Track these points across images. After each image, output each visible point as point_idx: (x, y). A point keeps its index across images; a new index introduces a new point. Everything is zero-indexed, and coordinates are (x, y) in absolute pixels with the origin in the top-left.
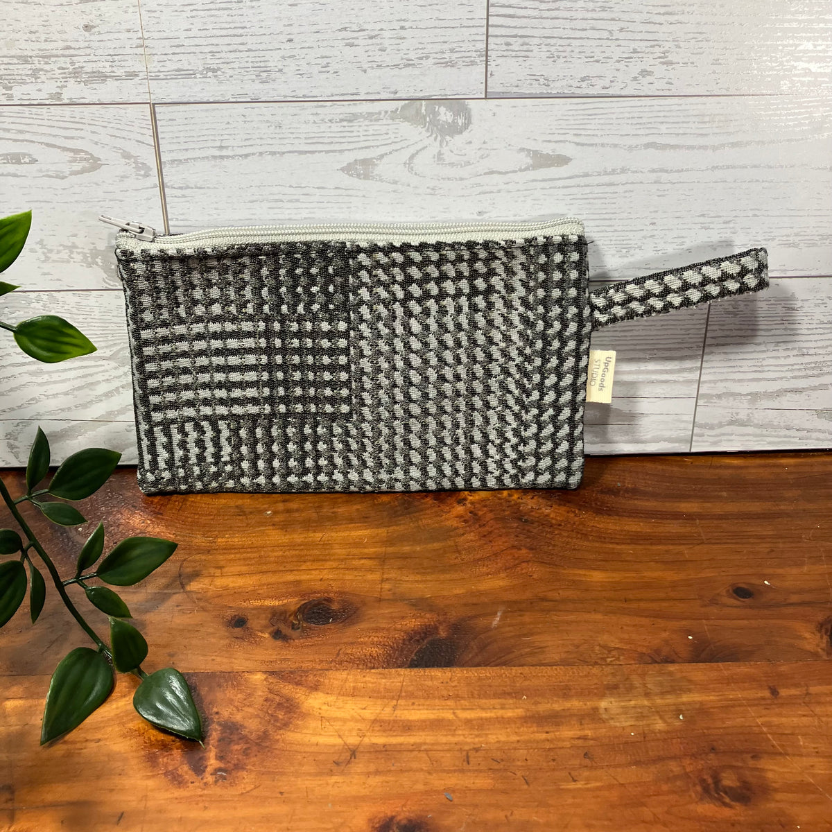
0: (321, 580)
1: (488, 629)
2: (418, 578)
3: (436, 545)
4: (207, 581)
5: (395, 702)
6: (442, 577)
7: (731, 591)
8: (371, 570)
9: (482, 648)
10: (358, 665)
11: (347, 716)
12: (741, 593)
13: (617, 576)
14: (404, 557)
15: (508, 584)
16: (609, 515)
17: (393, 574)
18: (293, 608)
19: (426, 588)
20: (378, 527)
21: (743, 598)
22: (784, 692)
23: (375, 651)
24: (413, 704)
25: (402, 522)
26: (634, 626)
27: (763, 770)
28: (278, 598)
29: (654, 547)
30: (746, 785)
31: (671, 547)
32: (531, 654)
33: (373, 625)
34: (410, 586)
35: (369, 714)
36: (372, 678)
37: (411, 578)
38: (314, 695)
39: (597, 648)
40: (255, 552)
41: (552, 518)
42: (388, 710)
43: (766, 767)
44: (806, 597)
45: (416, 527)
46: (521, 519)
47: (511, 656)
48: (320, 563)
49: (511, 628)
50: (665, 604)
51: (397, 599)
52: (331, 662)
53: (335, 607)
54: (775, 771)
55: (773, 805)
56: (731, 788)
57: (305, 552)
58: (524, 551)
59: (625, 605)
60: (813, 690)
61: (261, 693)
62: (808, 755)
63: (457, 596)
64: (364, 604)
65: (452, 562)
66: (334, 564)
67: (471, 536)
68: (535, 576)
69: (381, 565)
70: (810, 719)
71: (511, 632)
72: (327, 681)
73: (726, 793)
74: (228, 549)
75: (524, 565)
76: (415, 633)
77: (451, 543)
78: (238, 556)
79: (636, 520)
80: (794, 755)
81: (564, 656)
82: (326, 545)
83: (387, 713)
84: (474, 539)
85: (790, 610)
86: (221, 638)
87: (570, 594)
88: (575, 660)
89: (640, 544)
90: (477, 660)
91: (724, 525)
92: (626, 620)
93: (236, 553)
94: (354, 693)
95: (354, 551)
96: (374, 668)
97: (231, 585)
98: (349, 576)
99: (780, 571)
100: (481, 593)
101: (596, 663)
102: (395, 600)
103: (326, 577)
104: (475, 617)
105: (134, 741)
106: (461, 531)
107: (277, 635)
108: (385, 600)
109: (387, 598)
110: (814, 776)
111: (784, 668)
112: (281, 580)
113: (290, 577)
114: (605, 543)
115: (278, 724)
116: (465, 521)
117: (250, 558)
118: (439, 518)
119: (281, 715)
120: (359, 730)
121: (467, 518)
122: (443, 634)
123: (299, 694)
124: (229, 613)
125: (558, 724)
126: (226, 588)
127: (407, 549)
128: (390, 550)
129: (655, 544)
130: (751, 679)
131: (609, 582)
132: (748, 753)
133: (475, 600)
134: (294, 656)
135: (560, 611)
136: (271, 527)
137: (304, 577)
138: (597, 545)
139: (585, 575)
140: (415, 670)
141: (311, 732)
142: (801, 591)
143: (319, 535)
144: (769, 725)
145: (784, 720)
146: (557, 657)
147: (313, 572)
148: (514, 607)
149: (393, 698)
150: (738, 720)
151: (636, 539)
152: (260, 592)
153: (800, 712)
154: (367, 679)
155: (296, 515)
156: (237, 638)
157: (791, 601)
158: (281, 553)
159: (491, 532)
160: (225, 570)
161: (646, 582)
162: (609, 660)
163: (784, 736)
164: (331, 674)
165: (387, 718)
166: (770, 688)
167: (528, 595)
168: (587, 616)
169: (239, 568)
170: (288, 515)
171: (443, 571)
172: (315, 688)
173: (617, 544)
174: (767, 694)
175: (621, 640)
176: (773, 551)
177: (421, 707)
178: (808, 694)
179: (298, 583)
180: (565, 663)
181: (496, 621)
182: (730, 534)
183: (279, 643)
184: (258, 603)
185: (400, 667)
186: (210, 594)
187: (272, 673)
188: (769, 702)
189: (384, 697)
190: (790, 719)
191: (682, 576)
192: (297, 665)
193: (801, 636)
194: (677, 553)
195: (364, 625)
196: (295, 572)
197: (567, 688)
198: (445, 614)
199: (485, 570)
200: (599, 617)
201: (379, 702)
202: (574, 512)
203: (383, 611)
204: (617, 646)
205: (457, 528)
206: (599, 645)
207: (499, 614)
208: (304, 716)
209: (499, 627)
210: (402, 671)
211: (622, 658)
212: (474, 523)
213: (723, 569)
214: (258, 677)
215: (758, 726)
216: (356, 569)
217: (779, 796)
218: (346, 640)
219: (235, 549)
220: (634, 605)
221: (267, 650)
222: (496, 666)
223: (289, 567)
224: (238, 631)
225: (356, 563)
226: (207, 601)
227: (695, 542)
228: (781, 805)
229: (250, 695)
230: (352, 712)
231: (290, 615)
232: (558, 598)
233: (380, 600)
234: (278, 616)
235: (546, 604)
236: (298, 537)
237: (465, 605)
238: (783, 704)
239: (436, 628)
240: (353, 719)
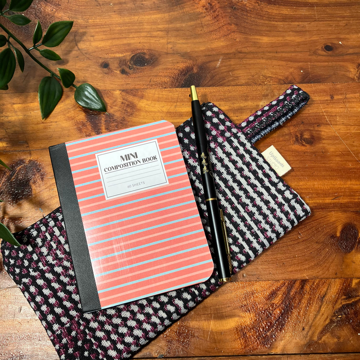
0: (140, 43)
1: (215, 68)
2: (184, 41)
3: (192, 23)
4: (88, 43)
5: (175, 104)
6: (195, 41)
7: (323, 47)
8: (162, 37)
9: (212, 77)
10: (159, 86)
11: (156, 110)
12: (328, 48)
13: (273, 40)
14: (177, 30)
15: (225, 44)
16: (275, 4)
17: (173, 40)
18: (128, 58)
19: (188, 47)
20: (164, 12)
21: (328, 51)
22: (336, 97)
23: (167, 79)
24: (183, 104)
25: (176, 9)
26: (279, 65)
27: (320, 131)
28: (121, 52)
29: (293, 23)
30: (312, 137)
31: (300, 23)
32: (233, 80)
33: (164, 67)
34: (180, 46)
35: (165, 109)
36: (165, 93)
37: (181, 41)
38: (142, 101)
39: (261, 77)
40: (107, 28)
41: (247, 7)
42: (173, 107)
43: (322, 130)
44: (357, 50)
45: (182, 13)
46: (233, 7)
47: (225, 81)
48: (139, 34)
49: (225, 68)
50: (293, 54)
51: (175, 53)
52: (148, 85)
53: (147, 57)
54: (325, 131)
55: (321, 145)
56: (307, 138)
57: (131, 27)
58: (233, 26)
59: (276, 55)
60: (348, 96)
61: (120, 100)
62: (339, 125)
63: (202, 51)
64: (160, 55)
65: (200, 32)
66: (145, 34)
67: (208, 18)
68: (238, 40)
69: (167, 34)
70: (344, 109)
71: (225, 69)
72: (146, 94)
73: (304, 141)
74: (95, 26)
75: (232, 34)
76: (183, 70)
77: (199, 22)
78: (100, 29)
79: (287, 7)
80: (334, 125)
81: (247, 81)
82: (141, 23)
83: (172, 109)
84: (210, 19)
85: (348, 57)
86: (99, 73)
87: (252, 49)
88: (251, 83)
89: (287, 22)
90: (210, 83)
91: (328, 10)
92: (275, 62)
93: (98, 28)
94: (158, 100)
95: (154, 27)
96: (166, 88)
97: (100, 46)
98: (153, 41)
99: (348, 36)
100: (213, 50)
101: (260, 84)
102: (174, 54)
103: (142, 41)
104: (210, 62)
105: (70, 122)
106: (204, 15)
107: (123, 72)
108: (169, 53)
109: (170, 52)
110: (339, 133)
111: (339, 86)
112: (121, 43)
113: (125, 41)
114: (271, 21)
115: (129, 114)
116: (206, 9)
117: (106, 31)
118: (193, 7)
119: (129, 110)
120: (161, 116)
121: (207, 7)
122: (195, 70)
123: (135, 100)
124: (101, 61)
125: (242, 113)
126: (97, 48)
127: (178, 25)
128: (171, 26)
129: (294, 22)
130: (325, 91)
131: (270, 43)
132: (316, 124)
133: (209, 53)
134: (131, 82)
135: (247, 58)
136: (113, 13)
137: (132, 41)
138: (267, 22)
139: (260, 39)
140: (184, 88)
141: (142, 117)
142: (354, 47)
143: (136, 17)
144: (326, 112)
145: (333, 110)
146: (243, 82)
147: (136, 38)
148: (227, 56)
149: (174, 102)
150: (315, 110)
151: (285, 18)
152: (112, 49)
153: (340, 106)
154: (164, 93)
155: (124, 5)
156: (106, 73)
157: (348, 53)
158: (120, 28)
159: (218, 16)
160: (95, 37)
161: (287, 43)
162: (266, 82)
163: (332, 117)
164: (148, 91)
165: (173, 111)
166: (331, 95)
167: (233, 50)
168: (258, 61)
169: (101, 37)
170: (120, 5)
171: (195, 38)
172: (142, 97)
173: (276, 21)
174: (329, 98)
175: (272, 73)
176: (347, 25)
177: (186, 106)
178: (346, 98)
179: (129, 45)
180: (247, 84)
181: (219, 64)
182: (329, 15)
183: (124, 76)
184: (113, 55)
185: (177, 87)
186: (90, 51)
187: (123, 91)
188: (329, 102)
189: (171, 102)
190: (336, 109)
191: (303, 39)
192: (133, 87)
193: (349, 70)
194: (303, 27)
195: (160, 67)
196: (128, 39)
197: (247, 96)
198: (196, 60)
199: (214, 36)
200: (263, 61)
201: (169, 104)
202: (258, 3)
203: (168, 60)
204: (270, 76)
205: (202, 13)
206: (262, 75)
207: (220, 60)
208: (139, 110)
209: (220, 67)
210: (178, 89)
211: (271, 81)
212: (210, 10)
213: (322, 35)
214: (117, 93)
215: (322, 112)
216: (155, 37)
217: (324, 141)
218: (153, 74)
219: (98, 26)
220: (279, 55)
221: (119, 79)
222: (218, 86)
223: (124, 35)
224: (105, 70)
225: (155, 34)
226: (89, 54)
227: (311, 20)
228: (325, 145)
229: (115, 101)
230: (158, 108)
231: (128, 62)
232: (247, 51)
233: (167, 54)
234: (122, 62)
235: (241, 54)
236: (127, 19)
237: (206, 56)
238: (334, 102)
239: (192, 68)
240: (159, 112)
